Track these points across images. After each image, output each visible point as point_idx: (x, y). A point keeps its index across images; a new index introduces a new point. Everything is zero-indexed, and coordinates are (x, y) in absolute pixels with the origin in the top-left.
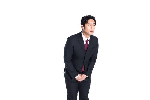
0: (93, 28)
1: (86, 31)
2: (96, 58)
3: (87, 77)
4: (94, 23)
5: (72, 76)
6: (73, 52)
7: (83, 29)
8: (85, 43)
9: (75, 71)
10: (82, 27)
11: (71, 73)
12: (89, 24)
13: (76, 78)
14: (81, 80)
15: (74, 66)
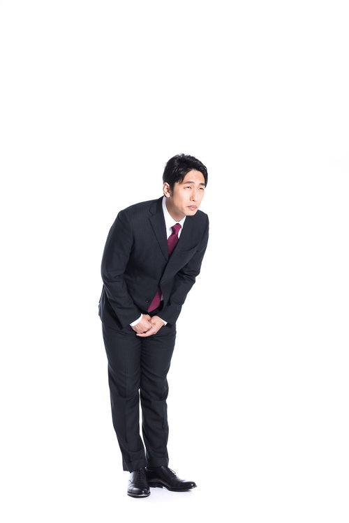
0: (196, 199)
1: (177, 202)
2: (197, 272)
3: (166, 323)
4: (202, 184)
5: (122, 320)
6: (131, 254)
7: (168, 195)
8: (169, 233)
9: (133, 306)
10: (166, 190)
11: (118, 312)
12: (188, 185)
13: (133, 324)
14: (148, 334)
15: (129, 292)
